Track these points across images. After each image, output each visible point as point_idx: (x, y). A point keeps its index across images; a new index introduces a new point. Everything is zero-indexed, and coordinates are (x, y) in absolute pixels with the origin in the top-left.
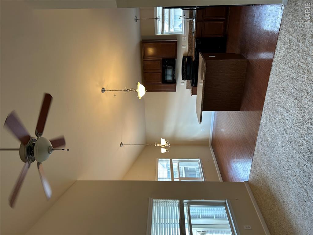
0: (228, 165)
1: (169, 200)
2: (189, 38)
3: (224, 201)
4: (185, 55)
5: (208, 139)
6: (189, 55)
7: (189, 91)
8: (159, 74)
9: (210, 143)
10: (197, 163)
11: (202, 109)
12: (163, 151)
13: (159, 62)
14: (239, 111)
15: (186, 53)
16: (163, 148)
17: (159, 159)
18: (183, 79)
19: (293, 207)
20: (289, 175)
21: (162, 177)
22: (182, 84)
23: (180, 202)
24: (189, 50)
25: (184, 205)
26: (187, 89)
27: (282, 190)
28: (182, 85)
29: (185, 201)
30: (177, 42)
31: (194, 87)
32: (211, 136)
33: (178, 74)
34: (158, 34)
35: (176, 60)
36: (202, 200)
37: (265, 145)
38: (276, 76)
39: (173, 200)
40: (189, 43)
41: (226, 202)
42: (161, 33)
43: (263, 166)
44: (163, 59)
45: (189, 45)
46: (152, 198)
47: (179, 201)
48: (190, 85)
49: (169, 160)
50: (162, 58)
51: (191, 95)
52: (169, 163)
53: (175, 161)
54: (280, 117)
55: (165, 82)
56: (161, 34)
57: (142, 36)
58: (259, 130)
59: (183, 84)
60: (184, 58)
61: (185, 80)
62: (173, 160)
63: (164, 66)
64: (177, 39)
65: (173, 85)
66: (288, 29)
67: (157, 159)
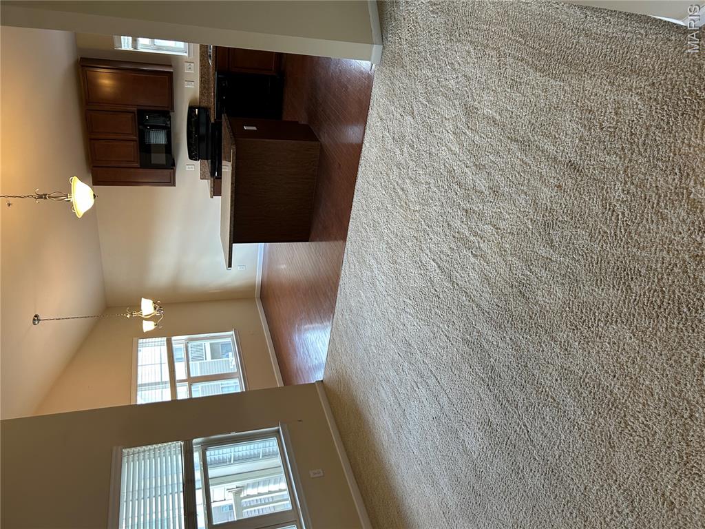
0: (289, 345)
1: (160, 445)
2: (201, 66)
3: (276, 428)
4: (193, 105)
5: (253, 287)
6: (203, 105)
7: (206, 184)
8: (132, 143)
9: (257, 293)
10: (229, 340)
11: (232, 239)
12: (148, 326)
13: (130, 116)
14: (308, 241)
15: (196, 99)
16: (146, 320)
17: (141, 341)
18: (191, 157)
19: (385, 435)
20: (380, 377)
21: (147, 382)
22: (189, 168)
23: (185, 445)
24: (202, 93)
25: (194, 450)
26: (201, 179)
27: (371, 403)
28: (190, 170)
29: (195, 441)
30: (171, 73)
31: (216, 178)
32: (258, 279)
33: (178, 145)
34: (123, 48)
35: (171, 114)
36: (233, 434)
37: (347, 317)
38: (364, 195)
39: (170, 443)
40: (202, 77)
41: (279, 429)
42: (130, 45)
43: (345, 357)
44: (139, 111)
45: (201, 81)
46: (120, 447)
47: (182, 443)
48: (208, 171)
49: (165, 339)
50: (136, 109)
51: (212, 197)
52: (165, 348)
53: (179, 341)
54: (369, 273)
55: (146, 164)
56: (132, 49)
57: (78, 49)
58: (339, 288)
59: (192, 168)
60: (191, 109)
61: (196, 160)
62: (174, 338)
63: (141, 127)
64: (173, 64)
65: (167, 172)
66: (381, 114)
67: (135, 339)
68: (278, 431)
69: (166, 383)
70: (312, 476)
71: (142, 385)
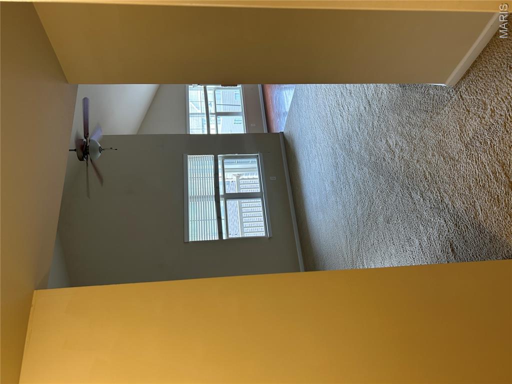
21: (194, 112)
25: (219, 159)
29: (219, 156)
36: (236, 155)
46: (186, 154)
47: (214, 156)
49: (203, 86)
52: (203, 92)
62: (207, 86)
67: (187, 85)
68: (258, 156)
69: (204, 114)
70: (271, 179)
71: (192, 114)
